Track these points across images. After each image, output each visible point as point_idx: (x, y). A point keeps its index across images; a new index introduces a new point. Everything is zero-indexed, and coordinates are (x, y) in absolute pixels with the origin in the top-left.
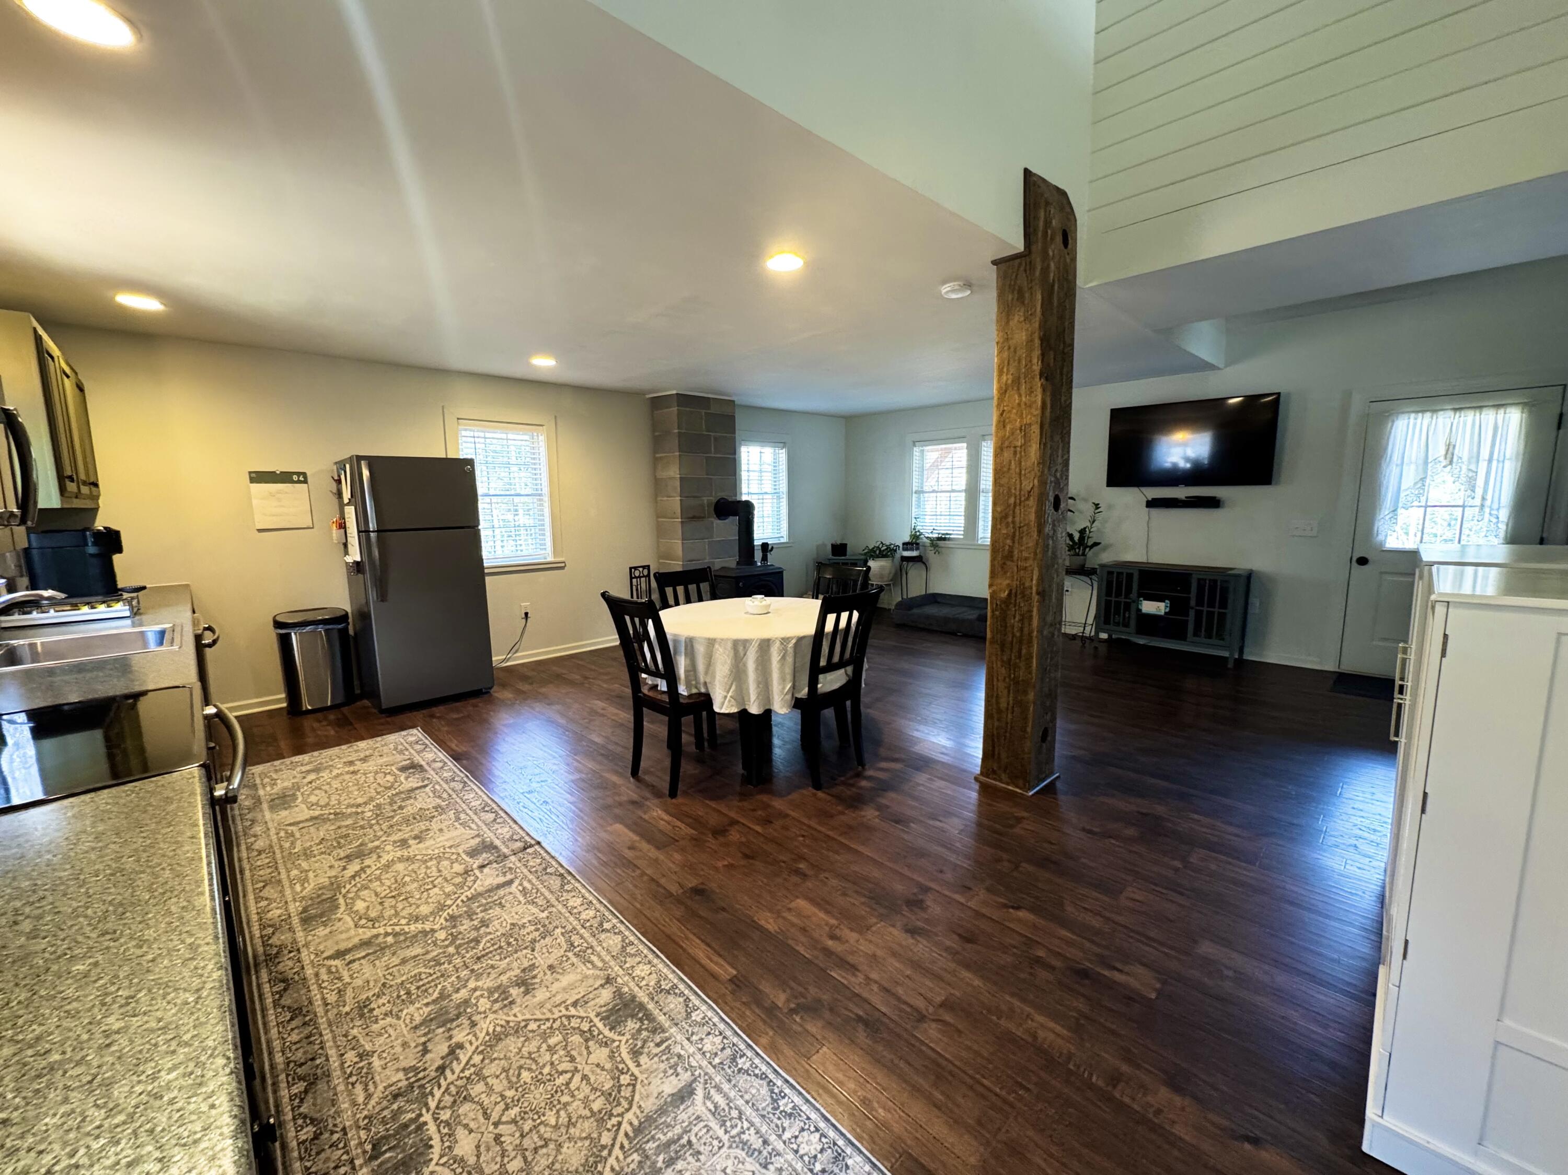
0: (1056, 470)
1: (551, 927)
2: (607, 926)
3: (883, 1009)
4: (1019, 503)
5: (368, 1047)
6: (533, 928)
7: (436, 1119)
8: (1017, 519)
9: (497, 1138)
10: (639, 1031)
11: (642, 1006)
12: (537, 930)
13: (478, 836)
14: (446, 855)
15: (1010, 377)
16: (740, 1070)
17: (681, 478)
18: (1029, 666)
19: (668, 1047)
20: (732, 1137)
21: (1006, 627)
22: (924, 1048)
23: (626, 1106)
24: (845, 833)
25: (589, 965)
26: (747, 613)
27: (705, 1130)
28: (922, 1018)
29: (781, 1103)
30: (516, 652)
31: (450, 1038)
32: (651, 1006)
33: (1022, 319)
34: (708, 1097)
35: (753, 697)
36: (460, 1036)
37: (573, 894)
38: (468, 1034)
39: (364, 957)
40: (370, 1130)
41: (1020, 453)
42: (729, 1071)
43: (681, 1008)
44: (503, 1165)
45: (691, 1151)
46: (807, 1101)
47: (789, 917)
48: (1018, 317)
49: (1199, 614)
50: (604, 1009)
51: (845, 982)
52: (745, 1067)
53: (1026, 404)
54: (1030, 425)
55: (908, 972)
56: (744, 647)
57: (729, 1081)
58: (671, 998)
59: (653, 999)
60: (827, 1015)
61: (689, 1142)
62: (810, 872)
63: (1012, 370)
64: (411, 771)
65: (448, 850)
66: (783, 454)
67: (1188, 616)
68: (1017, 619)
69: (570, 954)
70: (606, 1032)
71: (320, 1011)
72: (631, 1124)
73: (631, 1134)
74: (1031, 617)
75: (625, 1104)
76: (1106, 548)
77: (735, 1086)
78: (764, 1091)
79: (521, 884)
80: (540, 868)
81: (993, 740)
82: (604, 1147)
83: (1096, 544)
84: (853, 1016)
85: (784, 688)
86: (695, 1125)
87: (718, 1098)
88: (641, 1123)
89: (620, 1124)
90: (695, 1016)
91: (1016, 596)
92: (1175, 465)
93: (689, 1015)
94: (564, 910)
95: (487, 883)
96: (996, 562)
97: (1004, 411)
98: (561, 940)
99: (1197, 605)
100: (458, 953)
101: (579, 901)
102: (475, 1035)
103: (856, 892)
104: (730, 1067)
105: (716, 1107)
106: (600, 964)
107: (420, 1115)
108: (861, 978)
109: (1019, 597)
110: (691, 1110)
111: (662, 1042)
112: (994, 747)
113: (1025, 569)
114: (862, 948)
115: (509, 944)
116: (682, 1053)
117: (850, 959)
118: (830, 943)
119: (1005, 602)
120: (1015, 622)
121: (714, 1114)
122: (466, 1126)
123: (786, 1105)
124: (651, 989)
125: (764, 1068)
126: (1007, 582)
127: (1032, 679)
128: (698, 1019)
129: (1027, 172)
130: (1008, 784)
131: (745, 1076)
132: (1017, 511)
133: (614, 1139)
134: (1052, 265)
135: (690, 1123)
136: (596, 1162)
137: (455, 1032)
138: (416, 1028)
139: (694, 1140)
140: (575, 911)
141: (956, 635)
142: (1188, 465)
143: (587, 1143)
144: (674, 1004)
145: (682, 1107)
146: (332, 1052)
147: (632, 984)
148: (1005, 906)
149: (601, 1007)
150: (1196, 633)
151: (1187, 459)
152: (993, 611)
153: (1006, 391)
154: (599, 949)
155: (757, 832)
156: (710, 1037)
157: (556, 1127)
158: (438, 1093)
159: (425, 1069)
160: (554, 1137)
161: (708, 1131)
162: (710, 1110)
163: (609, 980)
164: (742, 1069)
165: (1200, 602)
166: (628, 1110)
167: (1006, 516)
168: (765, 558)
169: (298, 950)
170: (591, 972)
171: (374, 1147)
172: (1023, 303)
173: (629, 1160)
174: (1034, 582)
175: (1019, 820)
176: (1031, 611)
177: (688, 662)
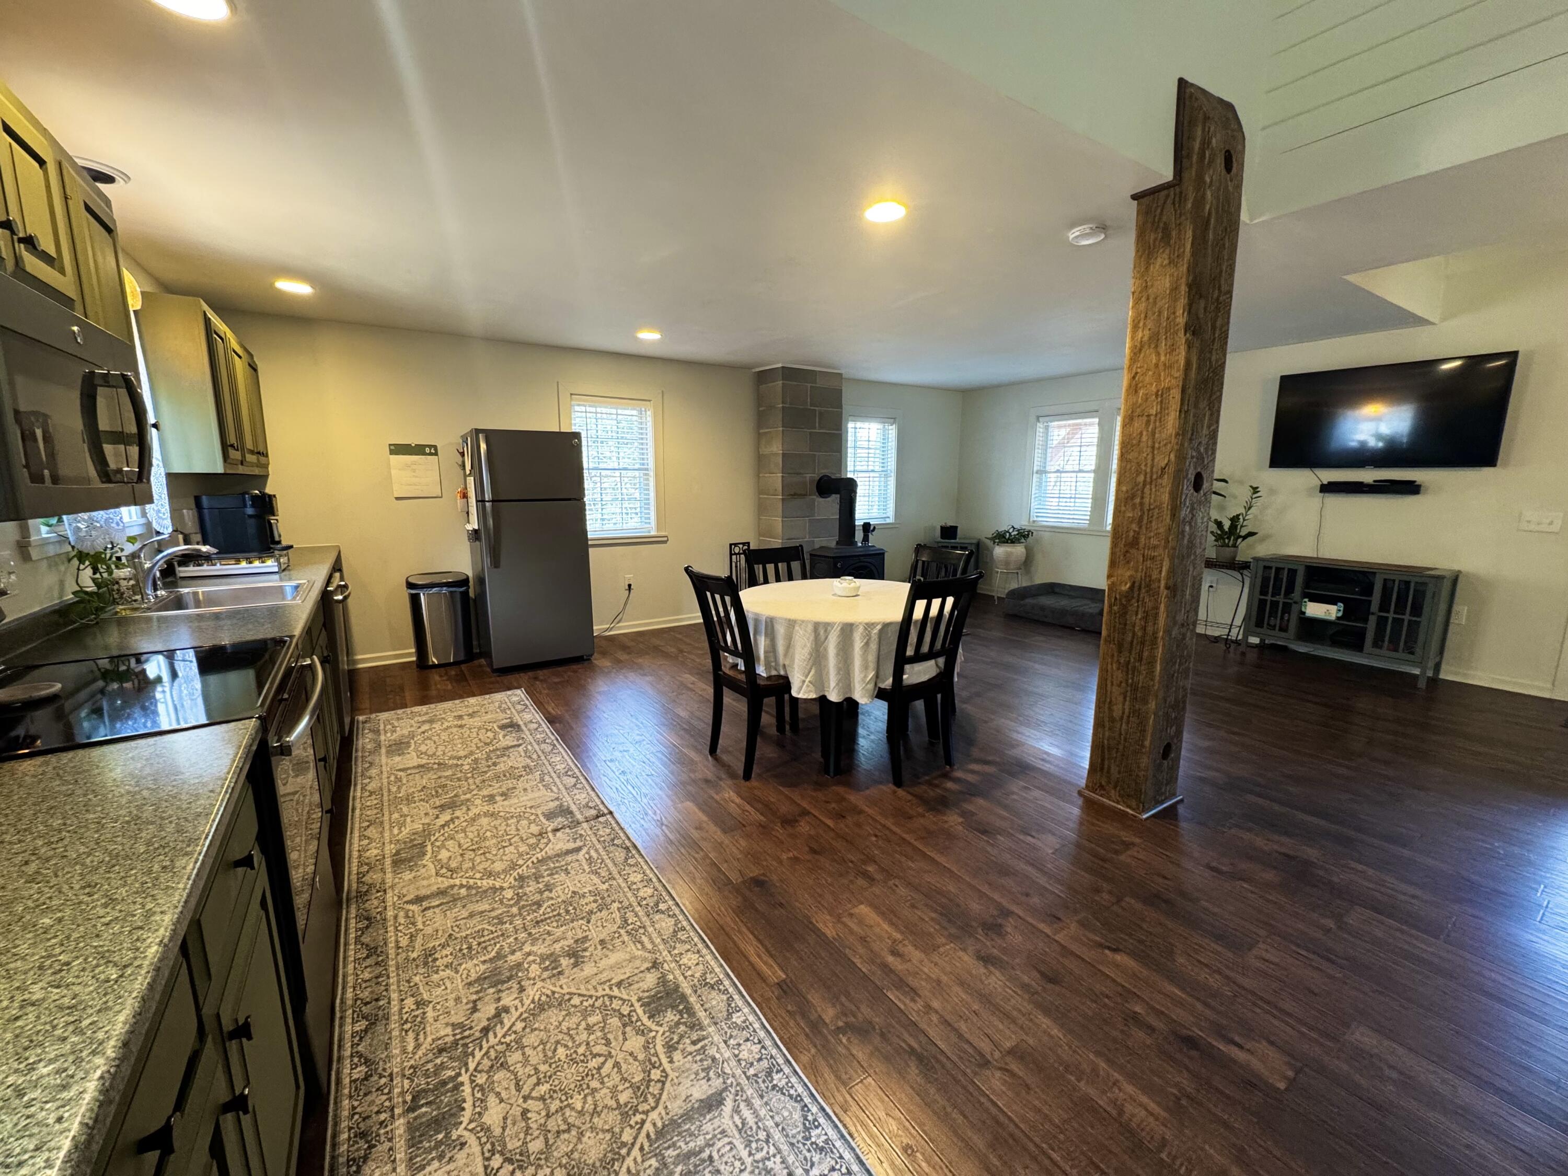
0: (1200, 443)
1: (609, 900)
2: (662, 906)
3: (942, 1046)
4: (1150, 481)
5: (426, 996)
6: (592, 899)
7: (472, 1081)
8: (1146, 500)
9: (525, 1112)
10: (678, 1024)
11: (684, 998)
12: (595, 901)
13: (557, 799)
14: (526, 815)
15: (1147, 332)
16: (774, 1087)
17: (784, 455)
18: (1151, 672)
19: (703, 1047)
20: (757, 1162)
21: (1125, 624)
22: (983, 1100)
23: (653, 1104)
24: (923, 838)
25: (639, 946)
26: (834, 595)
27: (728, 1148)
28: (985, 1063)
29: (814, 1133)
30: (618, 622)
31: (499, 999)
32: (693, 999)
33: (1166, 262)
34: (736, 1110)
35: (833, 684)
36: (508, 1000)
37: (635, 869)
38: (516, 998)
39: (438, 906)
40: (412, 1081)
41: (1155, 422)
42: (762, 1085)
43: (723, 1006)
44: (525, 1143)
45: (710, 1168)
46: (843, 1136)
47: (850, 924)
48: (1162, 259)
49: (1382, 622)
50: (646, 994)
51: (902, 1007)
52: (780, 1085)
53: (1165, 365)
54: (1169, 389)
55: (976, 1007)
56: (826, 631)
57: (762, 1097)
58: (714, 993)
59: (696, 992)
60: (877, 1040)
61: (711, 1157)
62: (878, 876)
63: (1150, 324)
64: (510, 729)
65: (528, 810)
66: (892, 431)
67: (1366, 621)
68: (1139, 616)
69: (622, 931)
70: (645, 1019)
71: (392, 952)
72: (654, 1125)
73: (653, 1136)
74: (1157, 614)
75: (651, 1101)
76: (1263, 540)
77: (766, 1104)
78: (797, 1115)
79: (588, 853)
80: (608, 839)
81: (1103, 752)
82: (624, 1144)
83: (1251, 534)
84: (907, 1048)
85: (865, 677)
86: (719, 1140)
87: (746, 1113)
88: (664, 1126)
89: (643, 1122)
90: (737, 1018)
91: (1140, 589)
92: (1363, 444)
93: (730, 1015)
94: (623, 885)
95: (558, 847)
96: (1118, 550)
97: (1137, 373)
98: (617, 915)
99: (1381, 610)
100: (520, 914)
101: (640, 877)
102: (521, 1001)
103: (926, 905)
104: (764, 1081)
105: (743, 1124)
106: (649, 946)
107: (459, 1074)
108: (920, 1004)
109: (1143, 591)
110: (716, 1122)
111: (699, 1040)
112: (1103, 760)
113: (1153, 558)
114: (926, 970)
115: (567, 912)
116: (718, 1056)
117: (910, 980)
118: (890, 959)
119: (1126, 597)
120: (1136, 619)
121: (740, 1131)
122: (498, 1094)
123: (819, 1136)
124: (696, 980)
125: (800, 1089)
126: (1128, 573)
127: (1153, 685)
128: (739, 1022)
129: (1182, 83)
130: (1118, 803)
131: (779, 1095)
132: (1147, 490)
133: (635, 1138)
134: (1209, 193)
135: (714, 1136)
136: (613, 1160)
137: (503, 995)
138: (470, 984)
139: (715, 1156)
140: (634, 887)
141: (1073, 629)
142: (1381, 444)
143: (608, 1136)
144: (716, 1001)
145: (708, 1117)
146: (394, 996)
147: (677, 972)
148: (1101, 945)
149: (644, 991)
150: (1377, 643)
151: (1379, 437)
152: (1110, 606)
153: (1140, 350)
154: (651, 929)
155: (829, 827)
156: (749, 1043)
157: (581, 1113)
158: (478, 1055)
159: (471, 1028)
160: (577, 1123)
161: (731, 1149)
162: (737, 1126)
163: (655, 965)
164: (776, 1085)
165: (1384, 607)
166: (653, 1109)
167: (1133, 497)
168: (866, 539)
169: (385, 891)
170: (640, 953)
171: (414, 1099)
172: (1168, 244)
173: (647, 1164)
174: (1163, 574)
175: (1128, 845)
176: (1157, 608)
177: (768, 642)
